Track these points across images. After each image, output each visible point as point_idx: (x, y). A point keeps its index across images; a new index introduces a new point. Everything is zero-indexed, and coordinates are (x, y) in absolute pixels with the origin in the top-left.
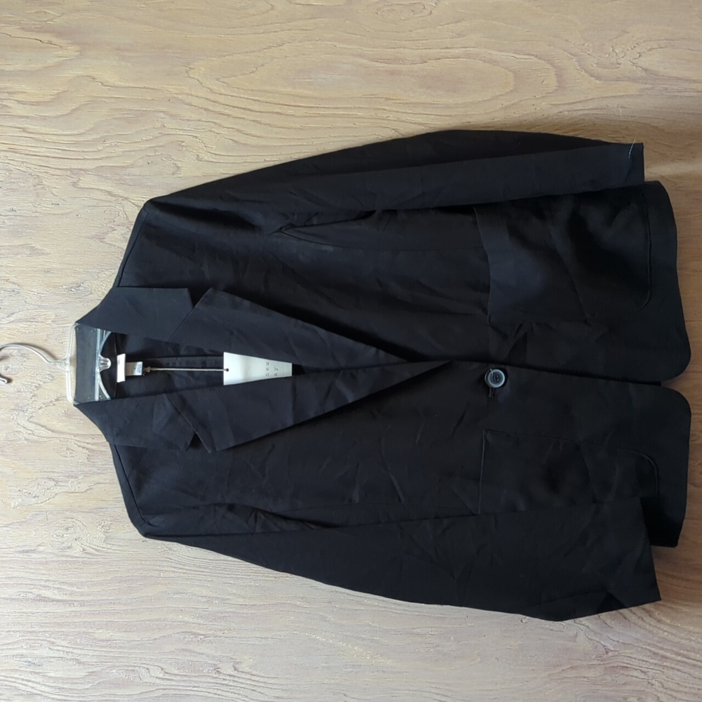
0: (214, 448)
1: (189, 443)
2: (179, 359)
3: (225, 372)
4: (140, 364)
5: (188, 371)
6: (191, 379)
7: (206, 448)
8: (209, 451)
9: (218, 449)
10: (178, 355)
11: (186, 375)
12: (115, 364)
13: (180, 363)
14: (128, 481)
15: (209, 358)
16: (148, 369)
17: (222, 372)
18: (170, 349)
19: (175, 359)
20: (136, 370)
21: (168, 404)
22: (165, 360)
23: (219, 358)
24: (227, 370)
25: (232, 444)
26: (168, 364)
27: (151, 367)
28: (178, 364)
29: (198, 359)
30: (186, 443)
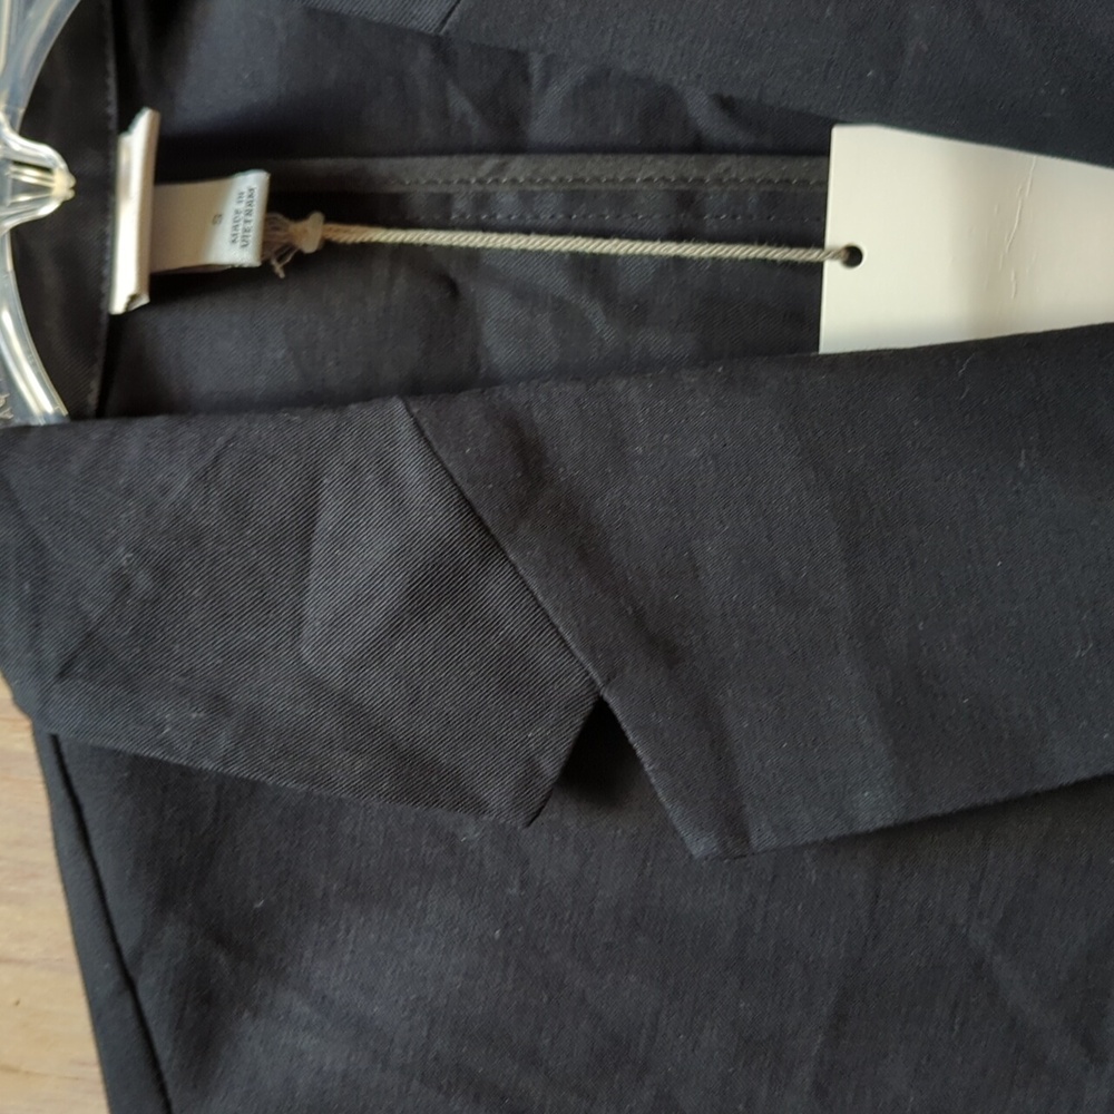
0: (733, 827)
1: (550, 767)
2: (519, 167)
3: (833, 272)
4: (250, 186)
5: (576, 256)
6: (595, 312)
7: (675, 813)
8: (700, 846)
9: (763, 836)
10: (510, 139)
11: (560, 283)
12: (96, 191)
13: (526, 198)
14: (129, 984)
15: (725, 163)
16: (311, 233)
17: (816, 270)
18: (460, 104)
19: (491, 162)
20: (225, 230)
21: (412, 468)
22: (420, 175)
23: (799, 168)
24: (853, 256)
25: (873, 807)
26: (446, 200)
27: (331, 217)
28: (507, 200)
29: (649, 174)
30: (532, 769)
